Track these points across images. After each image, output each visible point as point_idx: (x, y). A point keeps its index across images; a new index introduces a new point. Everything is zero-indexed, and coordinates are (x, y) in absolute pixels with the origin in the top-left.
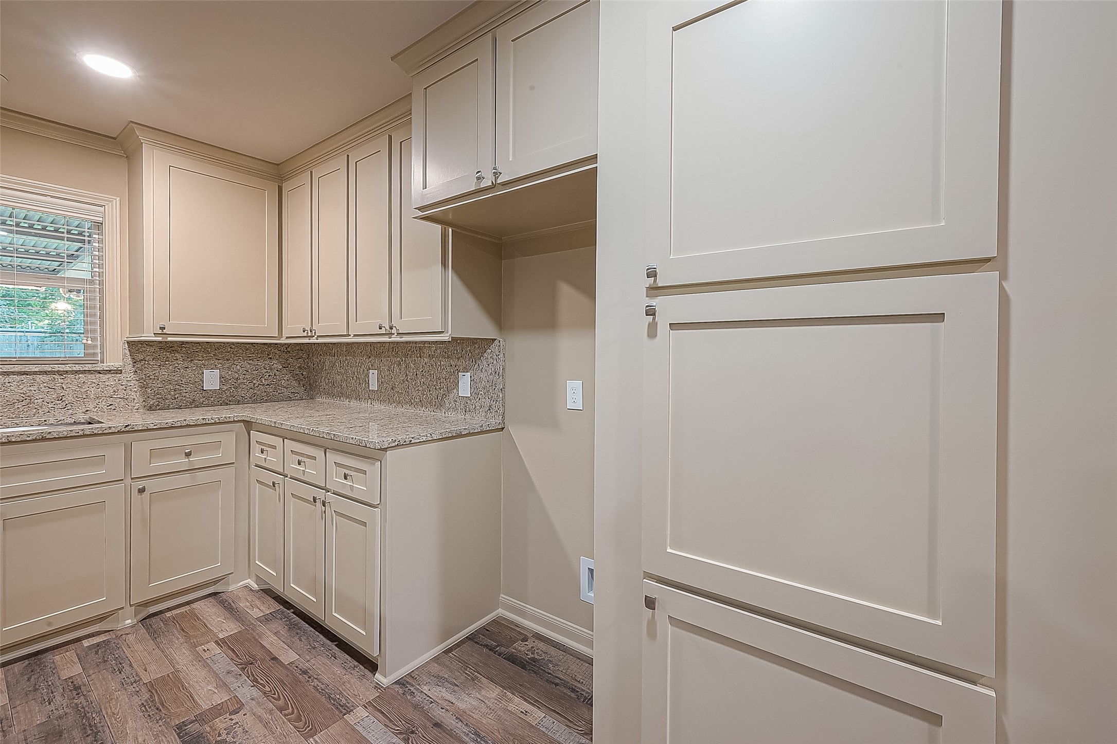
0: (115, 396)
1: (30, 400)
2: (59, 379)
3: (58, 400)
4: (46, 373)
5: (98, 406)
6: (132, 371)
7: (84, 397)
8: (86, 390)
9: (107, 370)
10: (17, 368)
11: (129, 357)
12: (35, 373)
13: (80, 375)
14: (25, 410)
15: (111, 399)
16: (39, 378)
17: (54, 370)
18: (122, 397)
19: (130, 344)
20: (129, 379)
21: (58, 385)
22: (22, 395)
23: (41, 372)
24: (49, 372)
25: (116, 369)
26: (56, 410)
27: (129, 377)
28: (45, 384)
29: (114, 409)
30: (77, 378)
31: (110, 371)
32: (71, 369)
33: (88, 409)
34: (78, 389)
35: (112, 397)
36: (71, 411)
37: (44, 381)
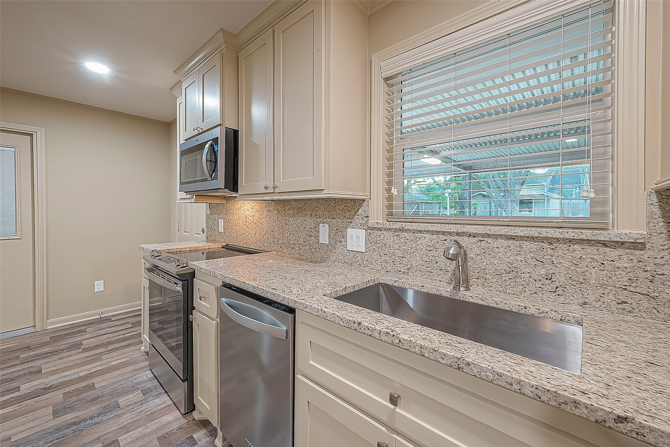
0: (632, 289)
1: (517, 272)
2: (549, 249)
3: (547, 279)
4: (533, 239)
5: (602, 299)
6: (666, 247)
7: (581, 280)
8: (583, 270)
9: (617, 242)
10: (504, 231)
11: (660, 219)
12: (522, 238)
13: (576, 247)
14: (512, 284)
15: (624, 292)
16: (527, 245)
17: (540, 235)
18: (644, 292)
19: (658, 192)
20: (659, 261)
21: (547, 257)
22: (509, 265)
23: (528, 237)
24: (536, 238)
25: (633, 241)
26: (544, 292)
27: (659, 257)
28: (532, 255)
29: (630, 312)
30: (571, 250)
31: (623, 243)
32: (562, 236)
33: (587, 300)
34: (573, 268)
35: (624, 289)
36: (562, 298)
37: (531, 250)
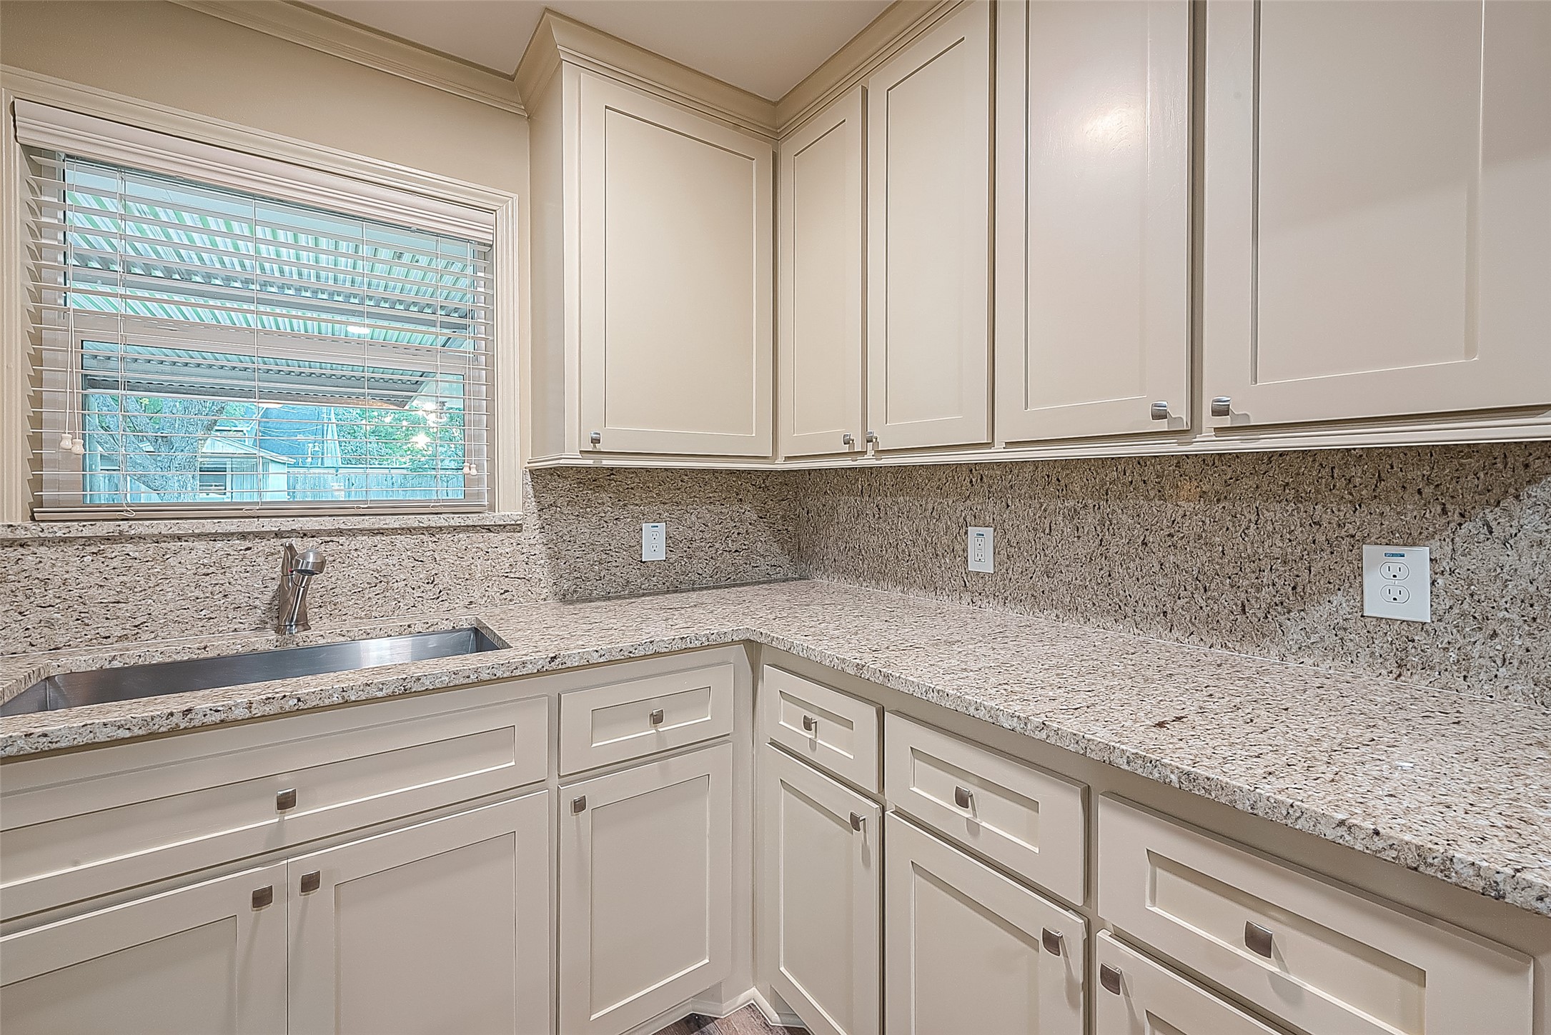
0: (512, 575)
1: (388, 583)
2: (430, 543)
3: (428, 583)
4: (409, 531)
5: (487, 594)
6: (537, 527)
7: (467, 576)
8: (468, 563)
9: (500, 525)
10: (367, 523)
11: (532, 499)
12: (394, 531)
13: (461, 535)
14: (380, 602)
15: (506, 579)
16: (402, 541)
17: (421, 525)
18: (522, 576)
19: (536, 474)
20: (532, 542)
21: (428, 554)
22: (375, 574)
23: (403, 529)
24: (414, 529)
25: (513, 522)
26: (424, 602)
27: (532, 537)
28: (409, 553)
29: (511, 600)
30: (456, 540)
31: (504, 526)
32: (447, 524)
33: (472, 599)
34: (458, 562)
35: (507, 577)
36: (446, 604)
37: (408, 547)
